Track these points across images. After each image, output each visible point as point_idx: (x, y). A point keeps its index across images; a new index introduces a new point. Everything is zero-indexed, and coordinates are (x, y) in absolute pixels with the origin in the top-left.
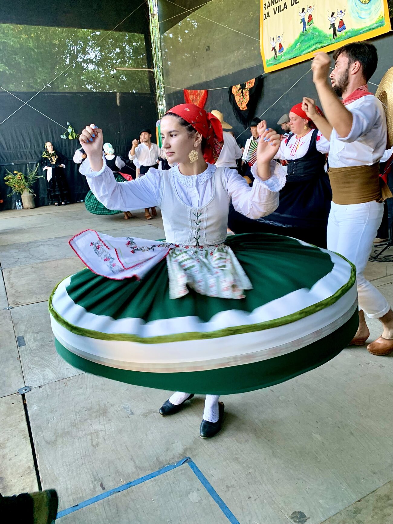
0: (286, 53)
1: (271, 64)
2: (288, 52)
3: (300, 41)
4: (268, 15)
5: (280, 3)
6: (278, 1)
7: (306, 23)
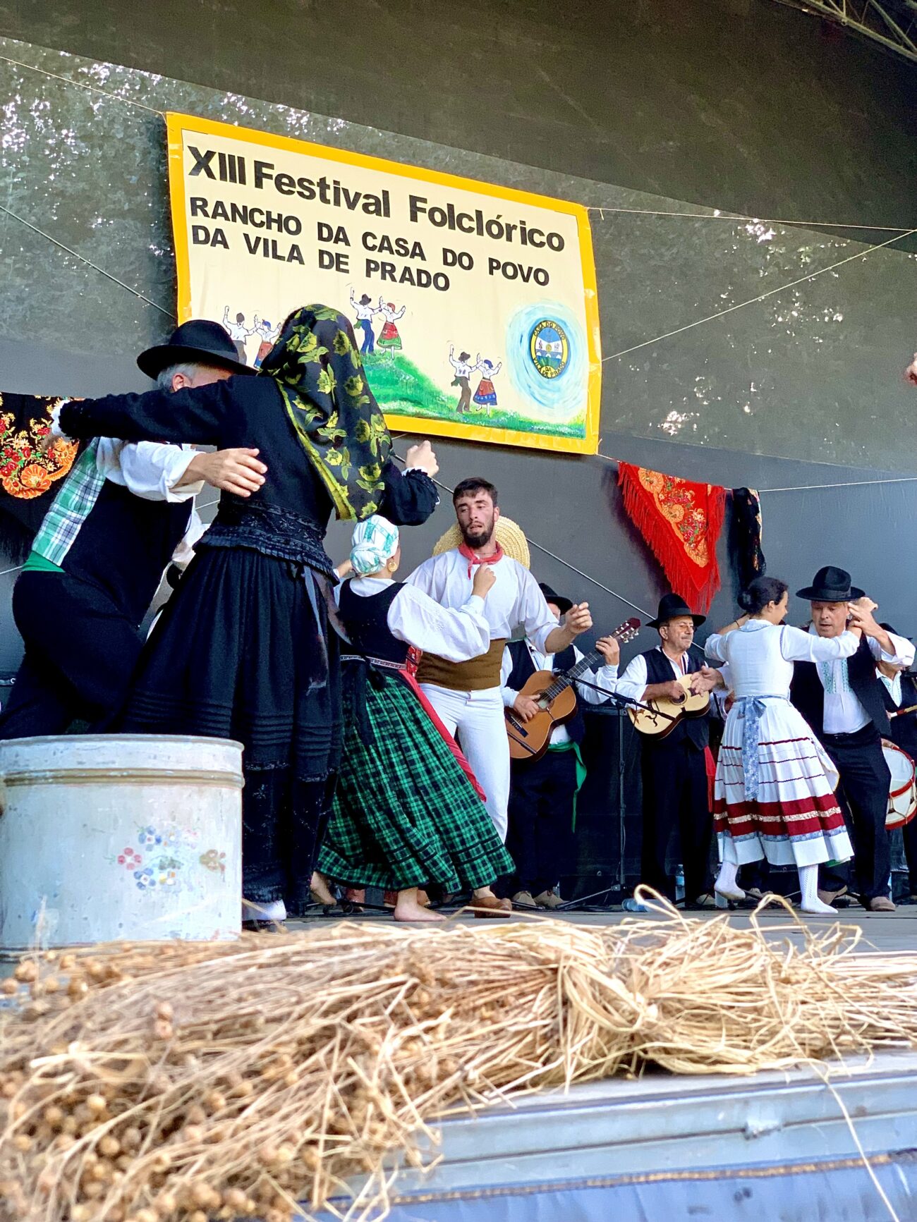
4: (219, 239)
5: (272, 234)
6: (262, 224)
7: (377, 337)
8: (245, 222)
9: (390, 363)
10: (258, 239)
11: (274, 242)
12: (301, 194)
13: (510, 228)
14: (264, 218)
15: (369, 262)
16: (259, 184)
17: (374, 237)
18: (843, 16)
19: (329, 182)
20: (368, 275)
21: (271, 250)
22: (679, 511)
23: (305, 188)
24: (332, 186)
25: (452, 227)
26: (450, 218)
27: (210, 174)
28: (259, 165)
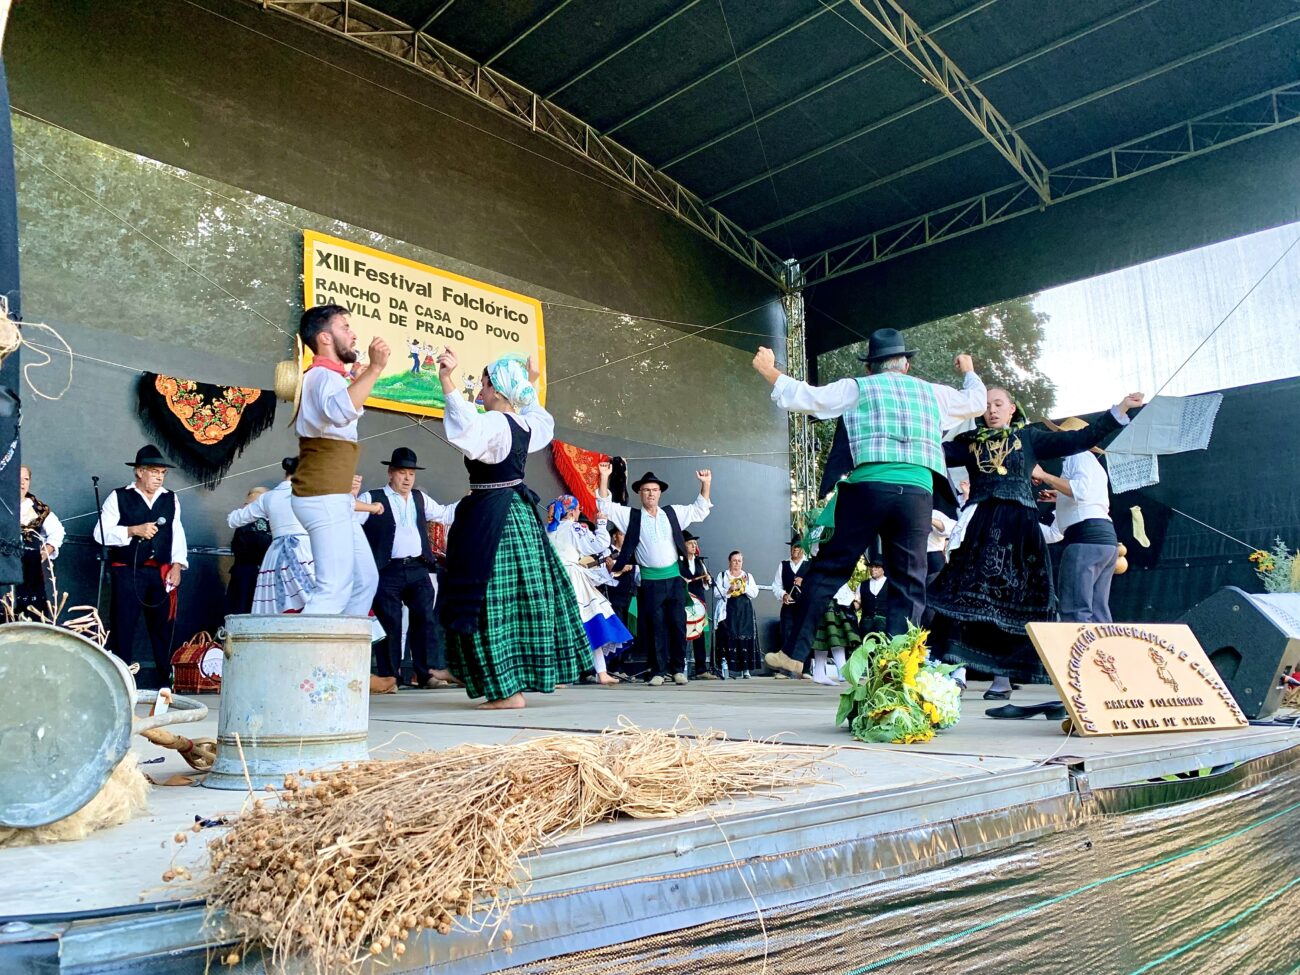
3: (405, 381)
5: (363, 302)
6: (357, 296)
7: (421, 363)
8: (347, 294)
9: (429, 379)
11: (364, 307)
13: (499, 309)
14: (359, 293)
15: (418, 321)
16: (357, 274)
17: (422, 308)
18: (677, 212)
19: (397, 275)
20: (418, 329)
21: (362, 311)
22: (584, 467)
24: (399, 278)
25: (466, 306)
26: (465, 301)
27: (329, 267)
28: (357, 263)
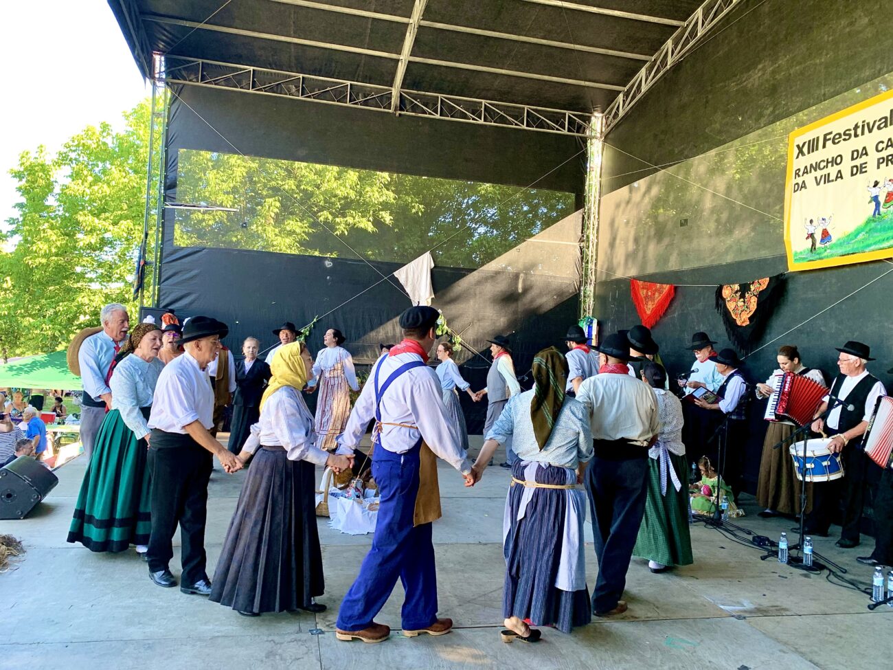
0: (835, 244)
1: (804, 259)
2: (841, 243)
3: (868, 229)
4: (804, 186)
5: (828, 170)
7: (881, 204)
8: (815, 170)
10: (822, 176)
11: (829, 174)
12: (845, 140)
14: (825, 164)
15: (879, 160)
16: (824, 146)
17: (882, 142)
19: (859, 123)
20: (878, 167)
21: (827, 179)
23: (847, 135)
24: (861, 125)
27: (803, 154)
28: (825, 136)
